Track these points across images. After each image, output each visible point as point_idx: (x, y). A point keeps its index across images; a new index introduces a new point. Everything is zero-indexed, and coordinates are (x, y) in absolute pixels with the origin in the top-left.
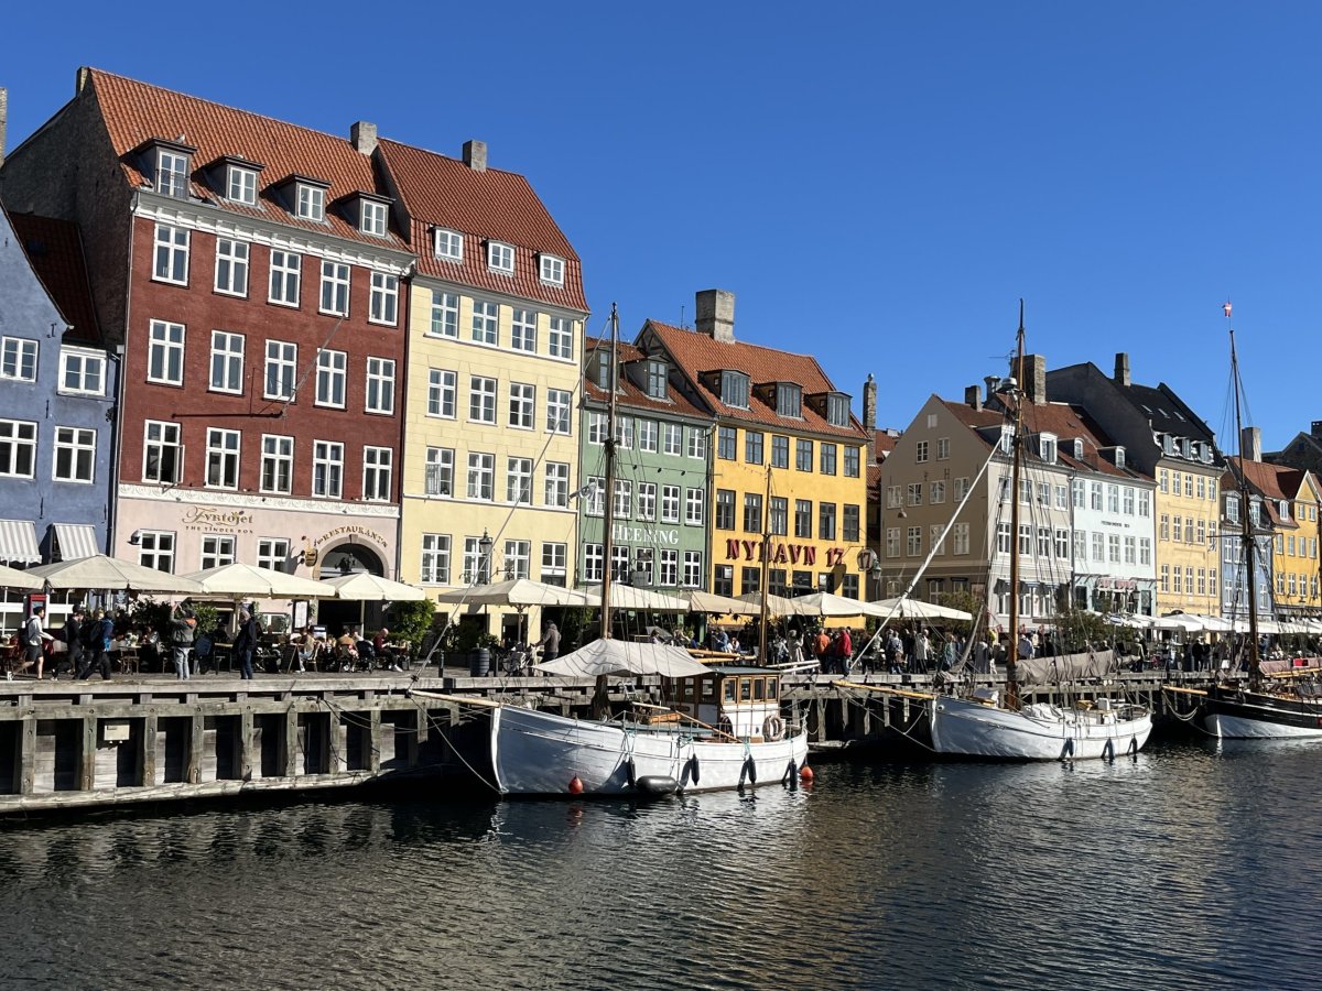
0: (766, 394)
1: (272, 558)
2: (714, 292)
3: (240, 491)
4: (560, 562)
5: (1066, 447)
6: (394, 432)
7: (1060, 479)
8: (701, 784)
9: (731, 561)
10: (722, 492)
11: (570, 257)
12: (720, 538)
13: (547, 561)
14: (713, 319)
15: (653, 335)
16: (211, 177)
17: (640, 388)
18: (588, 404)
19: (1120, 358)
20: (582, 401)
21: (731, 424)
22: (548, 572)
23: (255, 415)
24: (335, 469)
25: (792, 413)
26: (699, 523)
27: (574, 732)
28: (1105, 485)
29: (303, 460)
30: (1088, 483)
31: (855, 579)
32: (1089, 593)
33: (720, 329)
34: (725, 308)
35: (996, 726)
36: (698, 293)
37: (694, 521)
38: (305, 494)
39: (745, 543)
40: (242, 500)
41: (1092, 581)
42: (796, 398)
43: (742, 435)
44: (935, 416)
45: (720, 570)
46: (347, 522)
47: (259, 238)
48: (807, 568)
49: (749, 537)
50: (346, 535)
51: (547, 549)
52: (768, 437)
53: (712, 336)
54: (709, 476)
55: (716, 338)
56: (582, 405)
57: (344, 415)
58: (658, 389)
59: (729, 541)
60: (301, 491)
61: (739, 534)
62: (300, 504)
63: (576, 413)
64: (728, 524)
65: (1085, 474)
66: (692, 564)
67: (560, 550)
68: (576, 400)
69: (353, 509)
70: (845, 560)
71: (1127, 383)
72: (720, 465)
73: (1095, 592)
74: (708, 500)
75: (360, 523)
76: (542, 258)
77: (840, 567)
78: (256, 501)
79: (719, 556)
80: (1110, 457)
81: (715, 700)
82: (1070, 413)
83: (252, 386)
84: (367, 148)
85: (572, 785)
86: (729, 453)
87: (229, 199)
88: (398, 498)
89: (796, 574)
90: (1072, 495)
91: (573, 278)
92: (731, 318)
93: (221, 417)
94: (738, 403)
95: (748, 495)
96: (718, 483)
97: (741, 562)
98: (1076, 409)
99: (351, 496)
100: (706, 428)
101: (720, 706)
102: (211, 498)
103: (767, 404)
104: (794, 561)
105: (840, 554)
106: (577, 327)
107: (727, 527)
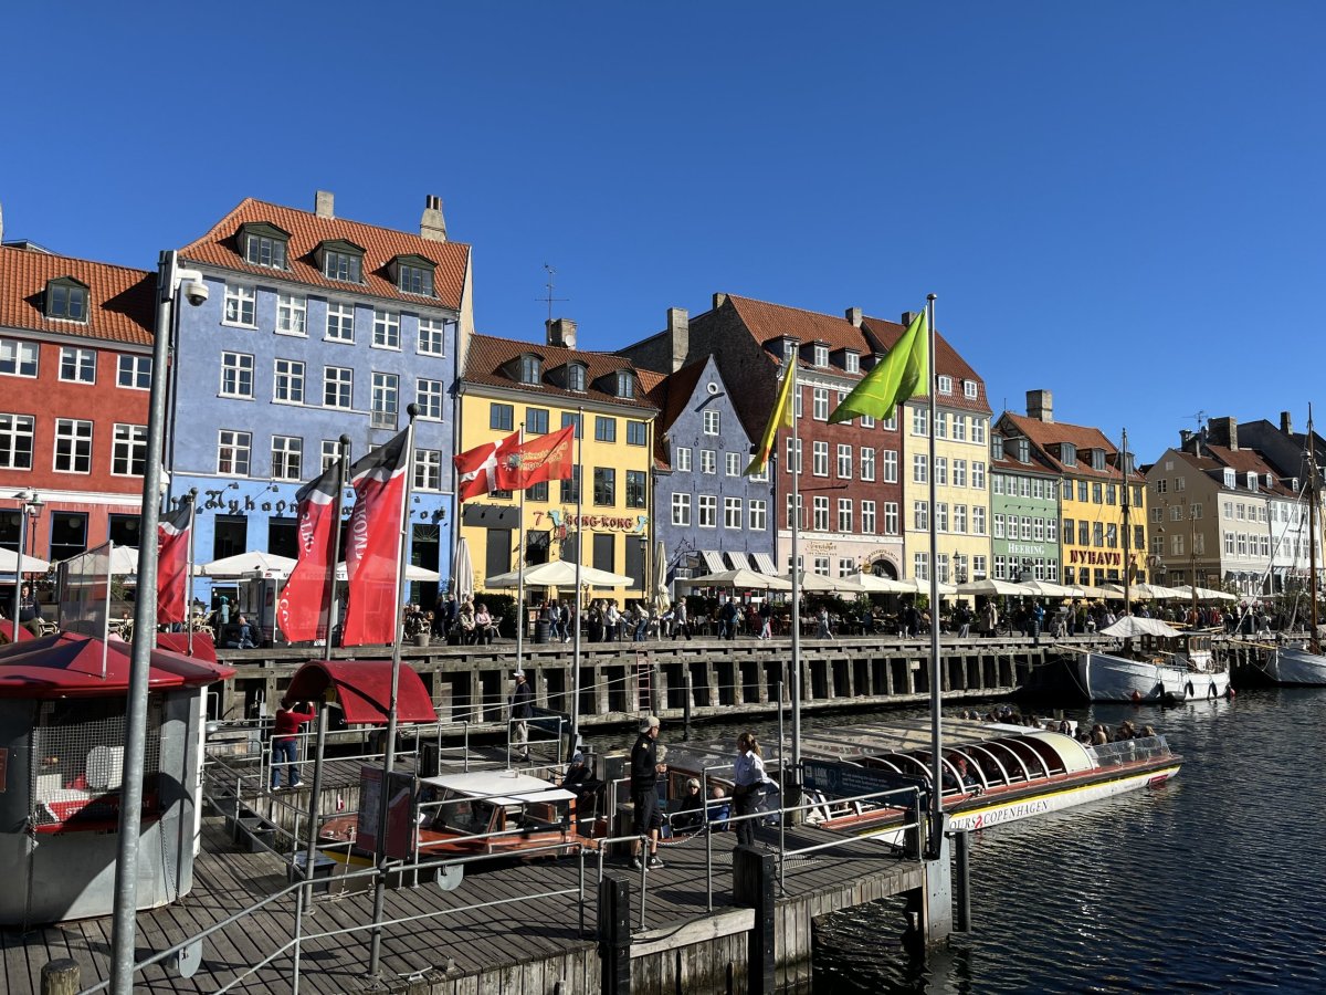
0: (1085, 457)
1: (846, 569)
2: (1041, 392)
3: (830, 532)
4: (982, 567)
5: (1262, 480)
6: (898, 492)
7: (1260, 503)
8: (1195, 696)
9: (1072, 564)
10: (1065, 520)
11: (979, 381)
12: (1067, 549)
13: (976, 567)
14: (1041, 408)
15: (1009, 422)
16: (806, 353)
17: (1014, 457)
18: (994, 469)
19: (1284, 416)
20: (990, 468)
21: (1070, 478)
22: (977, 574)
23: (835, 488)
24: (871, 516)
25: (1100, 467)
26: (1054, 540)
27: (1132, 667)
28: (1289, 505)
29: (857, 513)
30: (1279, 504)
31: (1143, 572)
32: (1283, 579)
33: (1045, 414)
34: (1047, 402)
35: (1316, 665)
36: (1028, 393)
37: (1052, 540)
38: (859, 532)
39: (1081, 552)
40: (831, 537)
41: (1284, 571)
42: (1103, 457)
43: (1075, 483)
44: (1172, 463)
45: (1067, 569)
46: (879, 547)
47: (833, 387)
48: (1115, 567)
49: (1083, 548)
50: (878, 555)
51: (976, 560)
52: (1090, 484)
53: (1041, 420)
54: (1059, 511)
55: (1044, 420)
56: (991, 471)
57: (874, 485)
58: (1024, 457)
59: (1072, 552)
60: (857, 531)
61: (1077, 547)
62: (857, 538)
63: (987, 475)
64: (1071, 542)
65: (1277, 498)
66: (1052, 566)
67: (982, 560)
68: (987, 469)
69: (882, 539)
70: (1137, 561)
71: (1290, 432)
72: (1065, 504)
73: (1286, 578)
74: (1059, 526)
75: (885, 548)
76: (966, 383)
77: (1134, 565)
78: (839, 537)
79: (1067, 562)
80: (1289, 485)
81: (1185, 651)
82: (1255, 456)
83: (832, 473)
84: (857, 324)
85: (1135, 695)
86: (1070, 497)
87: (816, 366)
88: (902, 532)
89: (1109, 571)
90: (1269, 512)
91: (982, 393)
92: (1050, 408)
93: (820, 490)
94: (1069, 463)
95: (1081, 522)
96: (1065, 515)
97: (1078, 565)
98: (1258, 453)
99: (880, 533)
100: (1056, 480)
101: (1188, 653)
102: (817, 536)
103: (1085, 463)
104: (1108, 563)
105: (1134, 558)
106: (986, 422)
107: (1069, 543)
